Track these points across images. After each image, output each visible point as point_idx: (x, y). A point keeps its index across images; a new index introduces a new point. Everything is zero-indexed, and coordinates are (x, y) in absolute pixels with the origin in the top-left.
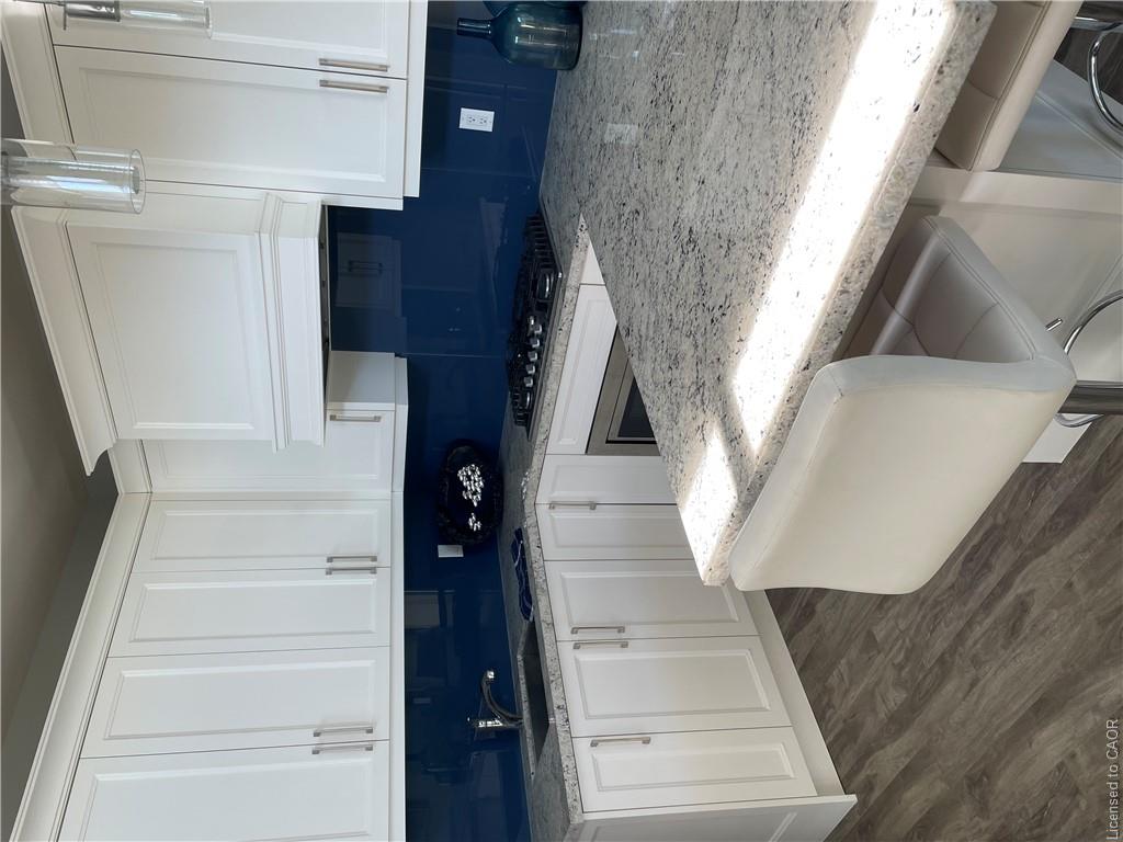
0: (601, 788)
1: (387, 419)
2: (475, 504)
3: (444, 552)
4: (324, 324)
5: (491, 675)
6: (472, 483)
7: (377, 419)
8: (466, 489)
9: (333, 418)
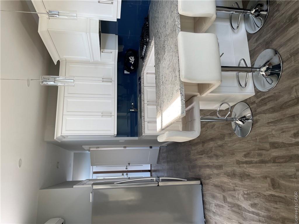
0: (148, 130)
1: (114, 53)
2: (132, 63)
3: (126, 72)
4: (99, 29)
5: (133, 104)
6: (132, 59)
7: (111, 53)
8: (130, 60)
9: (102, 52)
